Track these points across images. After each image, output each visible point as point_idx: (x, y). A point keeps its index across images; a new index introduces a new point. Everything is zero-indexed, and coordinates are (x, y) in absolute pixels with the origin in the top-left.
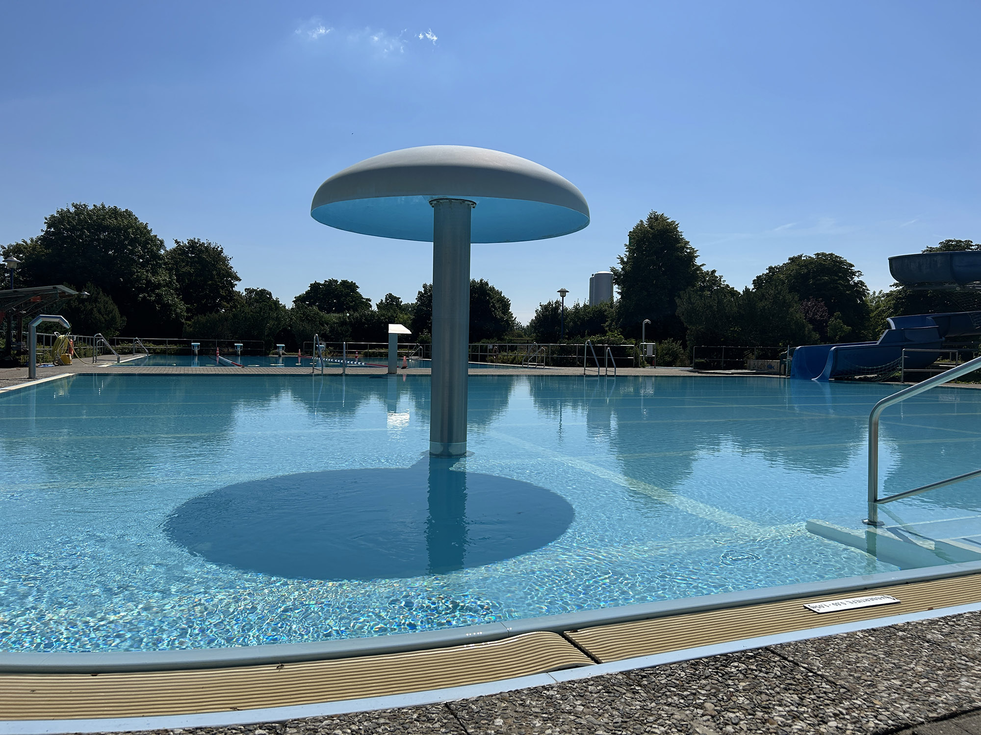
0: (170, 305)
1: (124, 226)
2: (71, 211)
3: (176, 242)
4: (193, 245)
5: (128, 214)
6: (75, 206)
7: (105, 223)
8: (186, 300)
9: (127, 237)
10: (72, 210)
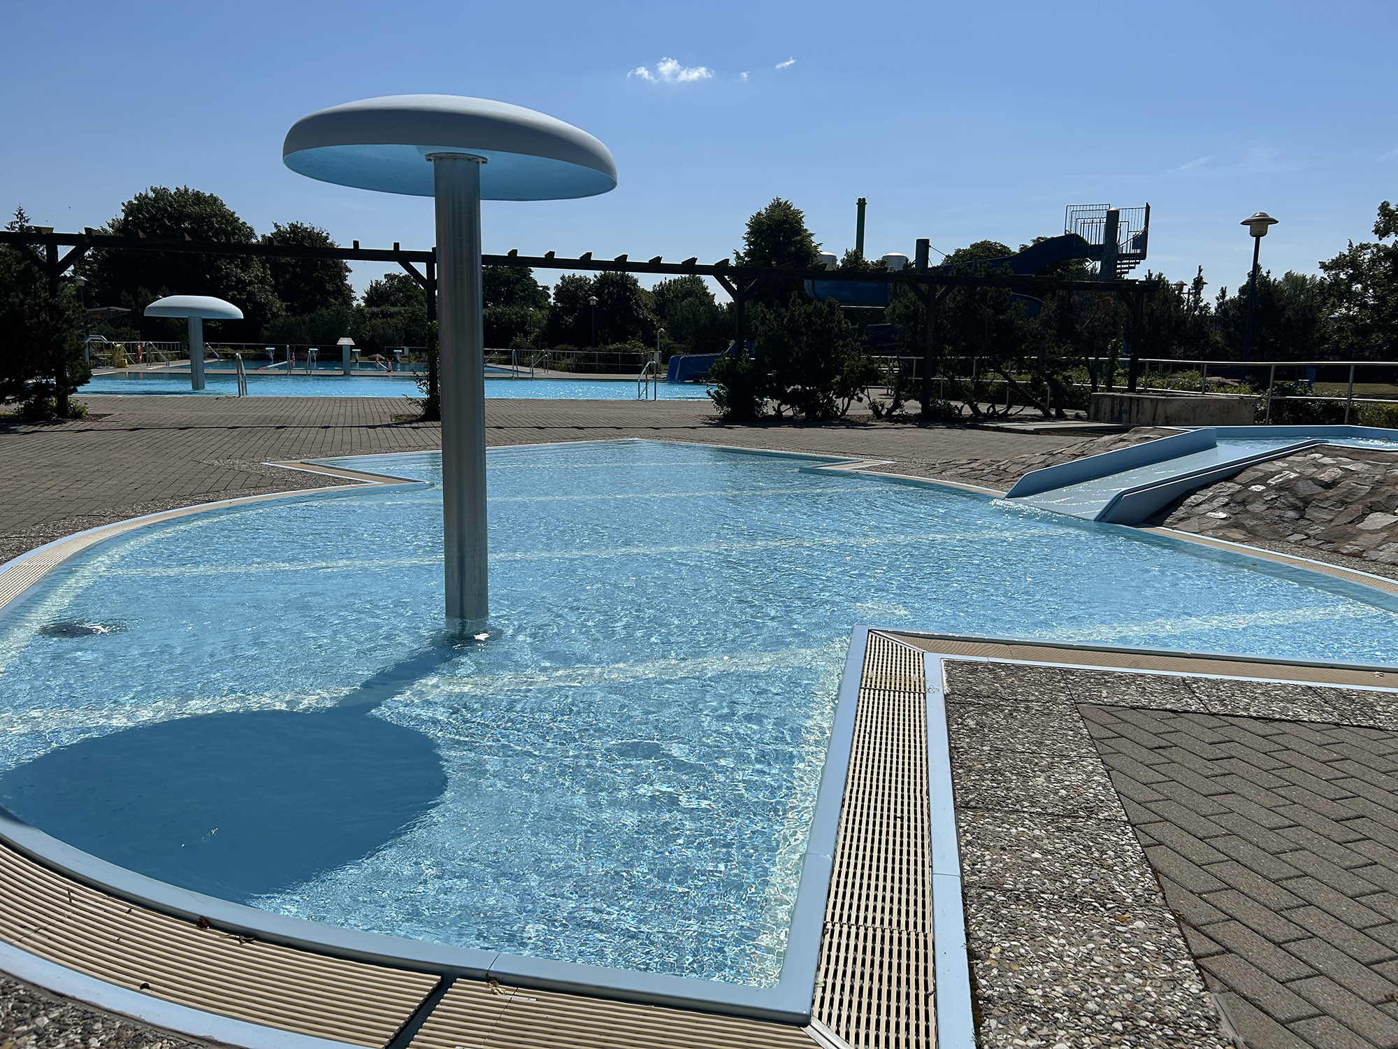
0: (264, 304)
1: (207, 214)
2: (149, 196)
3: (276, 226)
4: (294, 228)
5: (214, 200)
6: (154, 191)
7: (187, 210)
8: (283, 298)
9: (211, 227)
10: (151, 195)
